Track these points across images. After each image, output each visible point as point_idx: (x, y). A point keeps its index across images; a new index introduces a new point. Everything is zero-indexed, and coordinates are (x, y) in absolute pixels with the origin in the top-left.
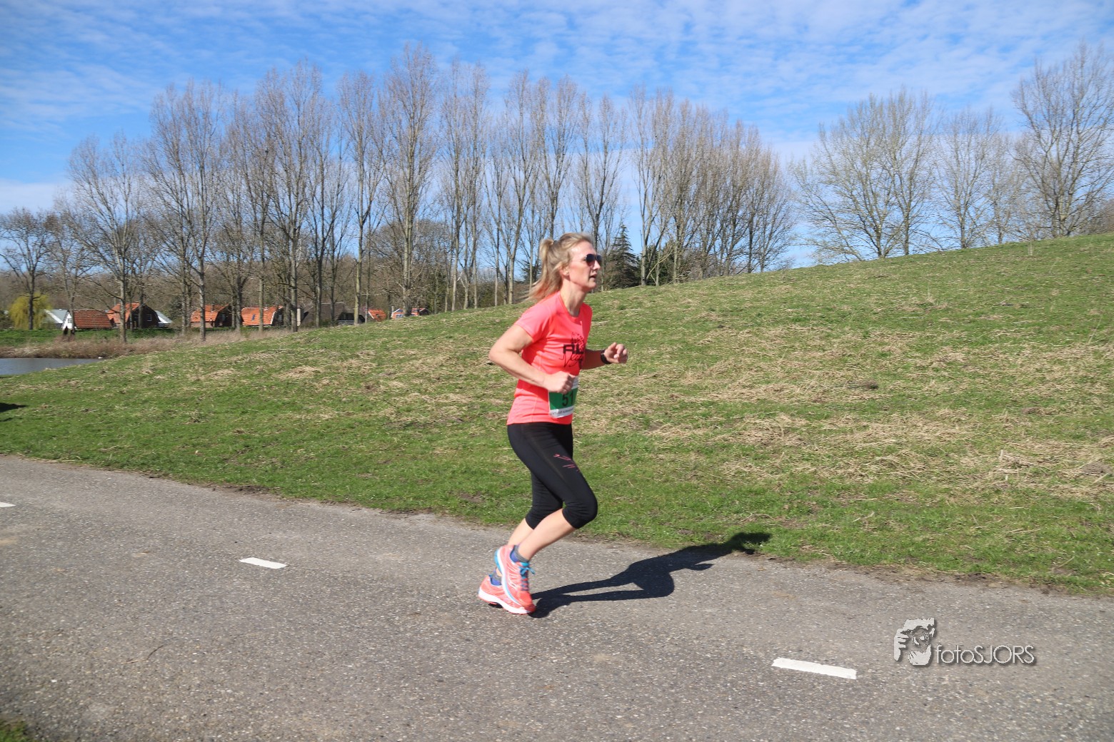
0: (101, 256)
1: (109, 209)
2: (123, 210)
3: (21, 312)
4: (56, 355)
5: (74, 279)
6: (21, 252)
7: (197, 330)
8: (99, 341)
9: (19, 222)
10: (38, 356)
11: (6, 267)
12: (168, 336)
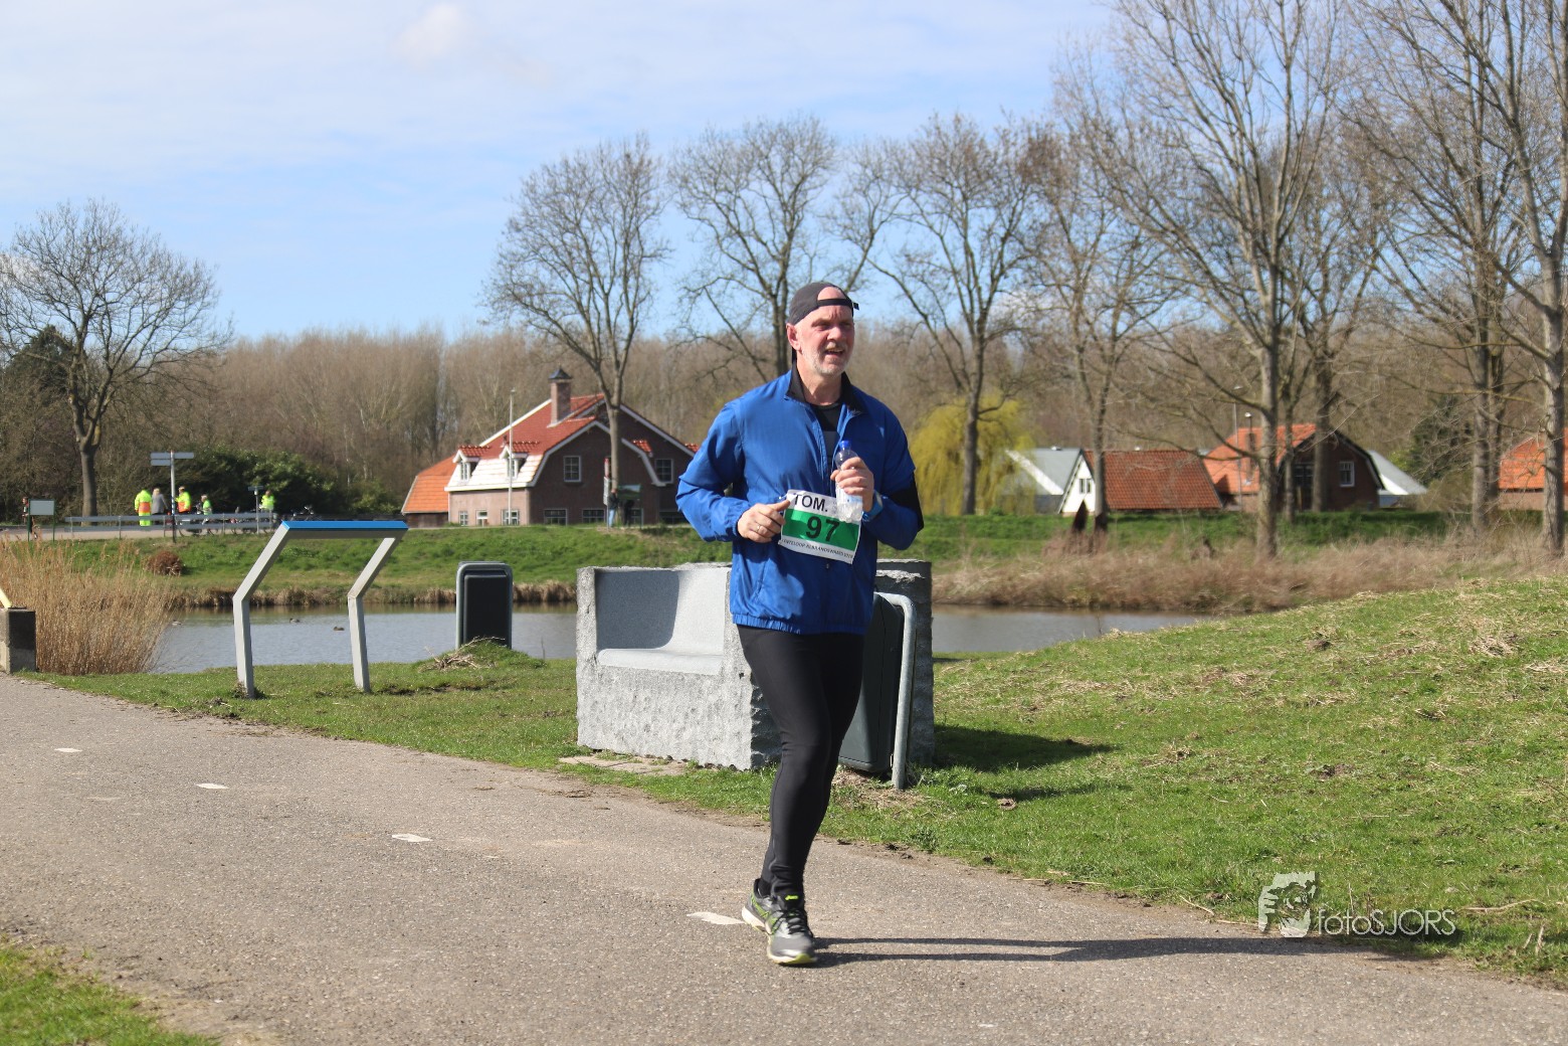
0: (1200, 263)
1: (1228, 98)
2: (1278, 100)
3: (941, 457)
4: (1051, 600)
5: (1106, 344)
6: (944, 261)
7: (1533, 518)
8: (1187, 553)
9: (942, 163)
10: (996, 602)
11: (904, 312)
12: (1426, 538)
